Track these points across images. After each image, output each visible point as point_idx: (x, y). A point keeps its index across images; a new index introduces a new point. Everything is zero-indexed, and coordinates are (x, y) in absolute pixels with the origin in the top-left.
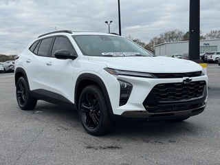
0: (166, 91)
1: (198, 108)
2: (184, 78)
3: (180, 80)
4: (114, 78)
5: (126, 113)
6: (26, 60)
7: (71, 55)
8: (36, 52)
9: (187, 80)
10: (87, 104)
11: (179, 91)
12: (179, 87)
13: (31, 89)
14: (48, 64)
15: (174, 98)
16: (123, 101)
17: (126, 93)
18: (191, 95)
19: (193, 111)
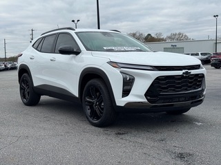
0: (167, 83)
1: (196, 99)
2: (184, 71)
3: (180, 73)
4: (117, 71)
5: (129, 104)
6: (30, 57)
7: (75, 50)
8: (39, 49)
9: (187, 73)
10: (91, 97)
11: (179, 83)
12: (179, 79)
13: (35, 85)
14: (52, 60)
15: (174, 90)
16: (126, 93)
17: (129, 85)
18: (190, 87)
19: (192, 103)
